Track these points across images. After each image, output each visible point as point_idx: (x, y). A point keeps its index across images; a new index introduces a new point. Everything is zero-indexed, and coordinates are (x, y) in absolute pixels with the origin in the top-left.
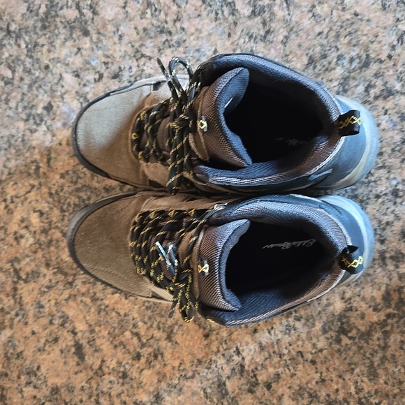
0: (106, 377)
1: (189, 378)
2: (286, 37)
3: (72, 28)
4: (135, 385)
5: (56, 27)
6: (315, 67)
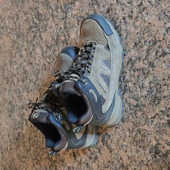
0: (82, 164)
1: (107, 167)
2: (126, 36)
3: (64, 43)
4: (91, 168)
5: (59, 43)
6: (137, 47)
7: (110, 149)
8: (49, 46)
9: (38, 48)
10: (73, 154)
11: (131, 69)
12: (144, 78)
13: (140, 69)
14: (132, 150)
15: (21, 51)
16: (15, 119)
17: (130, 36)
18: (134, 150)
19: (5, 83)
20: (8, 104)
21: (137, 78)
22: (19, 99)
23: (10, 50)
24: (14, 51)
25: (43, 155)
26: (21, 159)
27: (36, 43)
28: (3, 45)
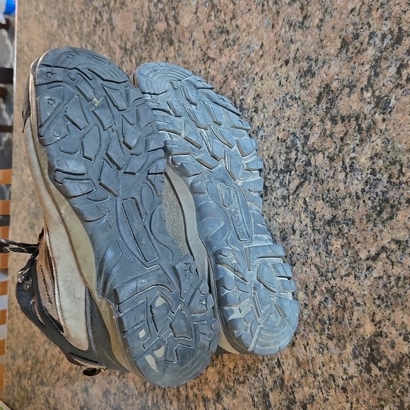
1: (241, 383)
2: (321, 20)
3: (163, 39)
4: (203, 380)
5: (153, 41)
6: (347, 51)
8: (128, 47)
11: (326, 115)
12: (357, 142)
13: (349, 117)
14: (308, 344)
17: (332, 19)
18: (314, 345)
21: (339, 143)
27: (100, 40)
28: (28, 46)
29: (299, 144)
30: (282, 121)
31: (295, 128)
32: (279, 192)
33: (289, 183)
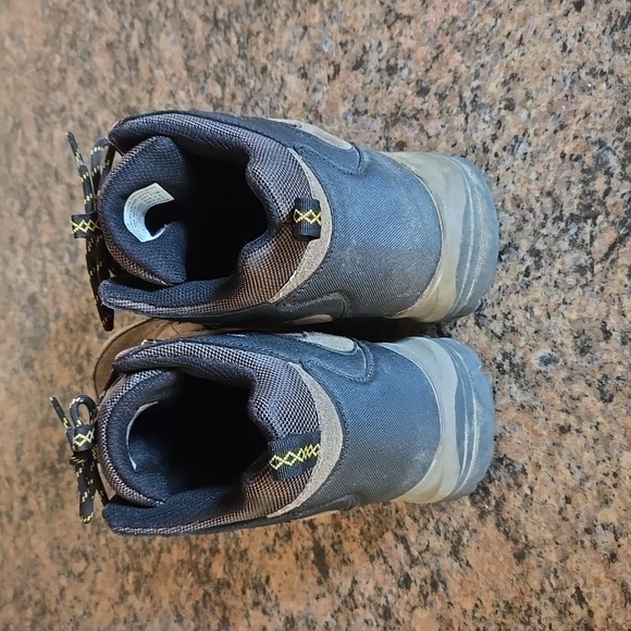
7: (516, 541)
8: (220, 15)
9: (168, 34)
10: (312, 556)
15: (89, 54)
16: (48, 378)
19: (11, 214)
20: (23, 307)
22: (71, 287)
23: (39, 57)
24: (58, 59)
25: (169, 551)
26: (66, 564)
27: (161, 9)
28: (12, 37)
29: (613, 162)
30: (571, 120)
31: (602, 130)
32: (569, 259)
33: (591, 242)
